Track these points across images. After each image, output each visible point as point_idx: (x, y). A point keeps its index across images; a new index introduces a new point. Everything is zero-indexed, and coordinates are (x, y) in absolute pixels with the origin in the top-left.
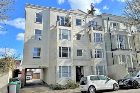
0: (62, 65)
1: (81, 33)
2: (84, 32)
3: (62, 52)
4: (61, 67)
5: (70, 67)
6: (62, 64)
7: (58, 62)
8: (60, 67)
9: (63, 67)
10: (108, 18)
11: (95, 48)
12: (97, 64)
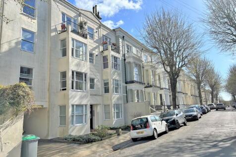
0: (76, 103)
1: (94, 52)
2: (96, 50)
3: (75, 80)
4: (75, 106)
5: (86, 105)
6: (76, 101)
7: (70, 96)
8: (73, 106)
9: (77, 105)
10: (123, 37)
11: (113, 78)
12: (115, 102)
